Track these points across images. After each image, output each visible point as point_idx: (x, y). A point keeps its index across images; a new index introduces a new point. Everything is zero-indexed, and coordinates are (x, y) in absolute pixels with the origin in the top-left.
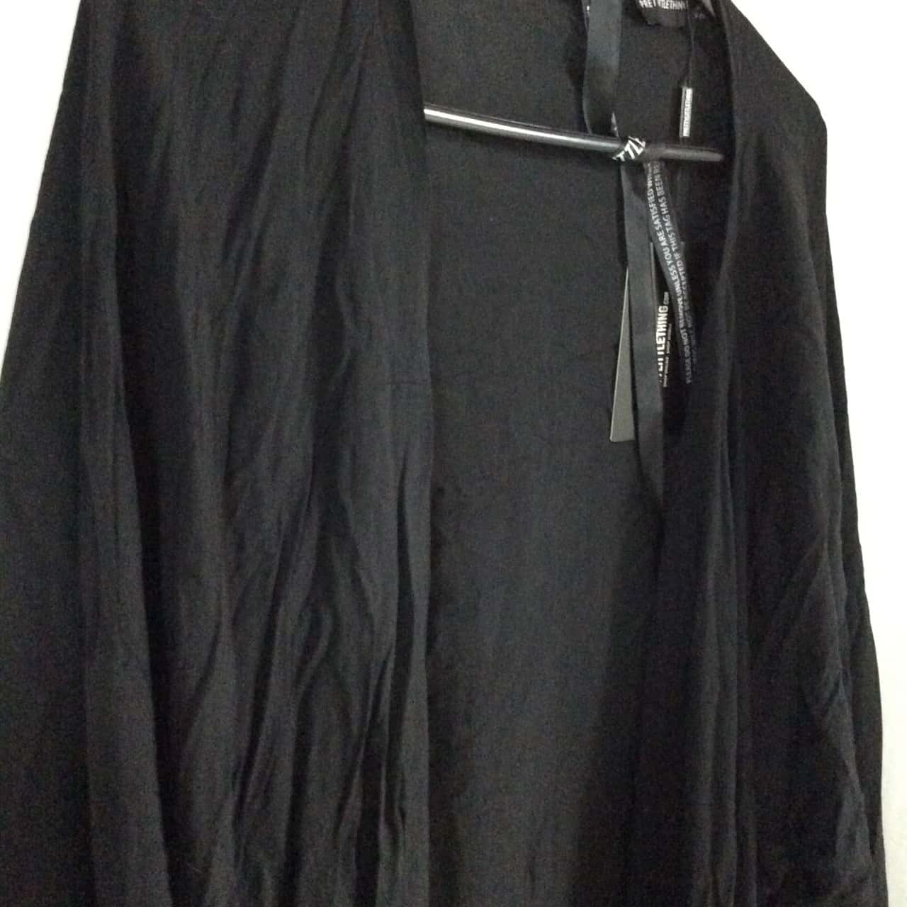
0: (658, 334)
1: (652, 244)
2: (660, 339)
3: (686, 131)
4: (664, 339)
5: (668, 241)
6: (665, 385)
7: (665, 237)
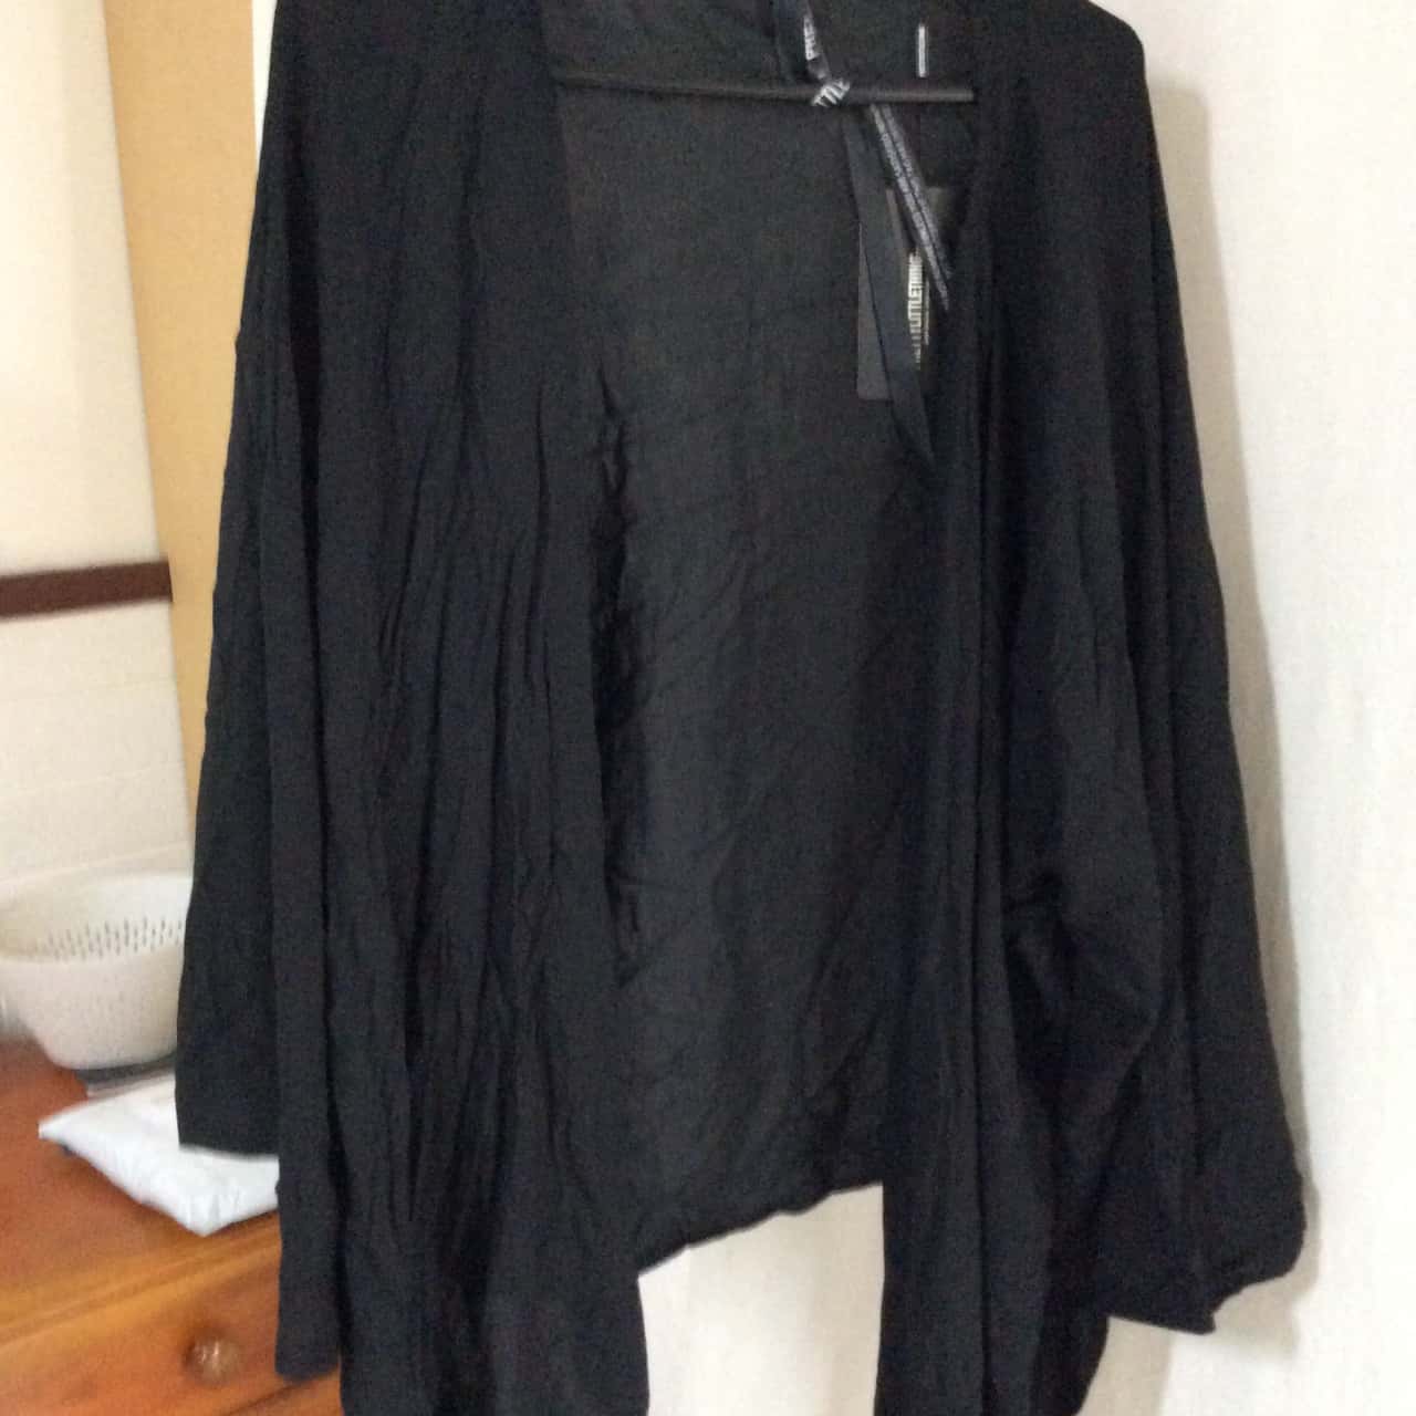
0: (910, 287)
1: (890, 194)
2: (915, 292)
3: (922, 71)
4: (921, 292)
5: (911, 187)
6: (927, 342)
7: (909, 183)
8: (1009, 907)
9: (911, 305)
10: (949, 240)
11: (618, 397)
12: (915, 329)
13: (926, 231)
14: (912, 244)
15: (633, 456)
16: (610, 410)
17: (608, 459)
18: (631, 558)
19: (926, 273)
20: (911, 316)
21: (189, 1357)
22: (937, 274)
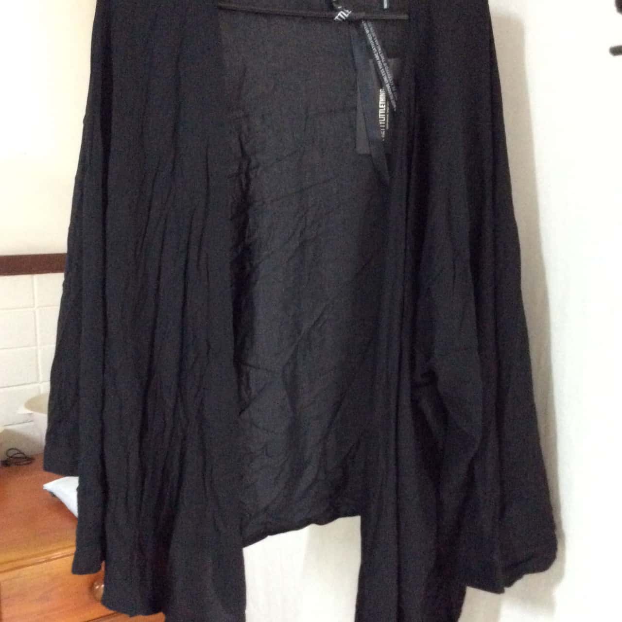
0: (380, 103)
2: (382, 105)
3: (386, 5)
4: (385, 105)
5: (380, 58)
6: (387, 128)
7: (379, 56)
8: (415, 386)
9: (381, 111)
10: (397, 83)
11: (247, 148)
12: (382, 122)
13: (387, 78)
14: (381, 84)
15: (252, 175)
16: (244, 154)
17: (243, 176)
19: (387, 98)
20: (380, 116)
21: (91, 587)
22: (392, 97)
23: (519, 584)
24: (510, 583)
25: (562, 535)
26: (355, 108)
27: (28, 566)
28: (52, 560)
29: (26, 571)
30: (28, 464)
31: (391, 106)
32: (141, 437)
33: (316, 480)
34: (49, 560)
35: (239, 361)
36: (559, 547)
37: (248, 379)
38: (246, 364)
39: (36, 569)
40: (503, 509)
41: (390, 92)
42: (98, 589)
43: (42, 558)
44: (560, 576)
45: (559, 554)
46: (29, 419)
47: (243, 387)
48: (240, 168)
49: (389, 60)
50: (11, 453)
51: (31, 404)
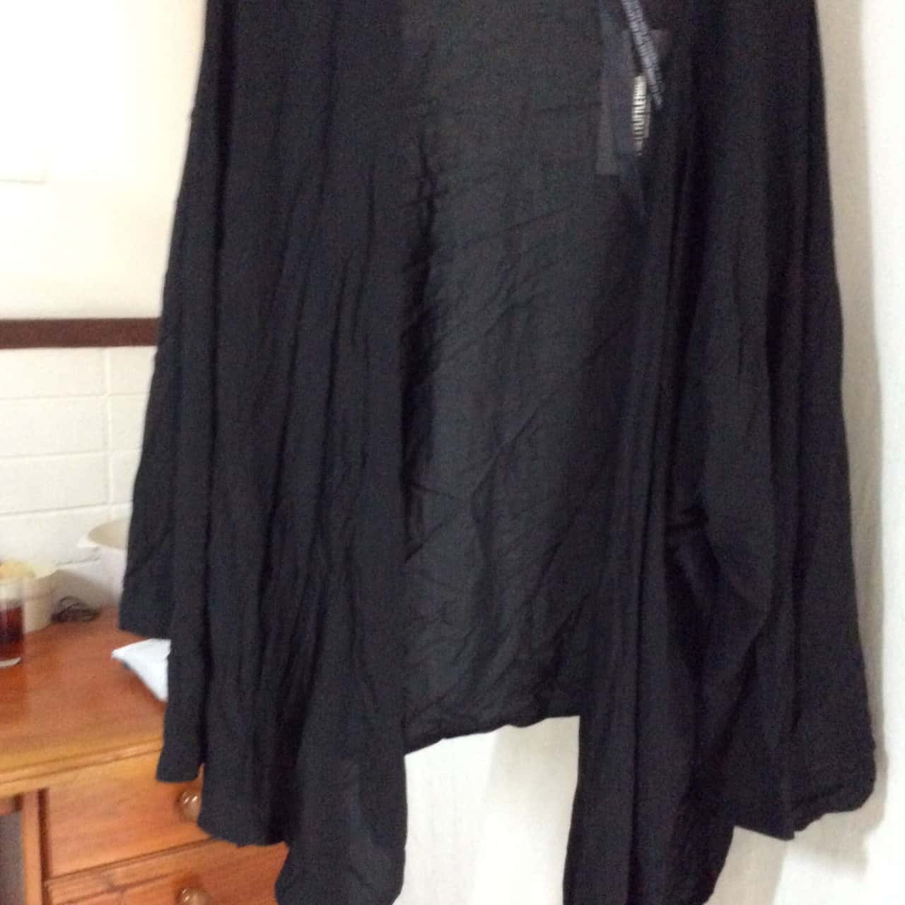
2: (640, 101)
4: (644, 101)
5: (640, 29)
7: (638, 25)
8: (669, 530)
9: (637, 110)
10: (664, 67)
11: (431, 162)
12: (637, 127)
13: (649, 58)
14: (639, 69)
15: (438, 203)
16: (426, 171)
17: (424, 205)
18: (433, 272)
19: (649, 91)
20: (636, 117)
21: (178, 800)
22: (655, 89)
23: (814, 828)
24: (801, 825)
25: (884, 758)
26: (598, 104)
27: (86, 766)
28: (123, 759)
29: (84, 774)
30: (92, 619)
31: (653, 103)
32: (262, 589)
33: (515, 662)
34: (117, 759)
35: (409, 481)
36: (879, 776)
37: (420, 508)
38: (418, 486)
39: (99, 771)
40: (797, 716)
41: (653, 81)
42: (187, 804)
43: (109, 756)
44: (878, 817)
45: (877, 786)
46: (93, 556)
47: (412, 520)
48: (419, 194)
49: (654, 32)
50: (66, 604)
51: (98, 534)
